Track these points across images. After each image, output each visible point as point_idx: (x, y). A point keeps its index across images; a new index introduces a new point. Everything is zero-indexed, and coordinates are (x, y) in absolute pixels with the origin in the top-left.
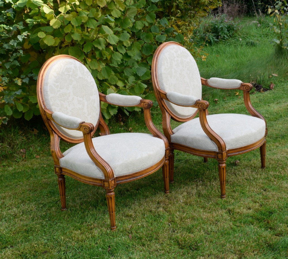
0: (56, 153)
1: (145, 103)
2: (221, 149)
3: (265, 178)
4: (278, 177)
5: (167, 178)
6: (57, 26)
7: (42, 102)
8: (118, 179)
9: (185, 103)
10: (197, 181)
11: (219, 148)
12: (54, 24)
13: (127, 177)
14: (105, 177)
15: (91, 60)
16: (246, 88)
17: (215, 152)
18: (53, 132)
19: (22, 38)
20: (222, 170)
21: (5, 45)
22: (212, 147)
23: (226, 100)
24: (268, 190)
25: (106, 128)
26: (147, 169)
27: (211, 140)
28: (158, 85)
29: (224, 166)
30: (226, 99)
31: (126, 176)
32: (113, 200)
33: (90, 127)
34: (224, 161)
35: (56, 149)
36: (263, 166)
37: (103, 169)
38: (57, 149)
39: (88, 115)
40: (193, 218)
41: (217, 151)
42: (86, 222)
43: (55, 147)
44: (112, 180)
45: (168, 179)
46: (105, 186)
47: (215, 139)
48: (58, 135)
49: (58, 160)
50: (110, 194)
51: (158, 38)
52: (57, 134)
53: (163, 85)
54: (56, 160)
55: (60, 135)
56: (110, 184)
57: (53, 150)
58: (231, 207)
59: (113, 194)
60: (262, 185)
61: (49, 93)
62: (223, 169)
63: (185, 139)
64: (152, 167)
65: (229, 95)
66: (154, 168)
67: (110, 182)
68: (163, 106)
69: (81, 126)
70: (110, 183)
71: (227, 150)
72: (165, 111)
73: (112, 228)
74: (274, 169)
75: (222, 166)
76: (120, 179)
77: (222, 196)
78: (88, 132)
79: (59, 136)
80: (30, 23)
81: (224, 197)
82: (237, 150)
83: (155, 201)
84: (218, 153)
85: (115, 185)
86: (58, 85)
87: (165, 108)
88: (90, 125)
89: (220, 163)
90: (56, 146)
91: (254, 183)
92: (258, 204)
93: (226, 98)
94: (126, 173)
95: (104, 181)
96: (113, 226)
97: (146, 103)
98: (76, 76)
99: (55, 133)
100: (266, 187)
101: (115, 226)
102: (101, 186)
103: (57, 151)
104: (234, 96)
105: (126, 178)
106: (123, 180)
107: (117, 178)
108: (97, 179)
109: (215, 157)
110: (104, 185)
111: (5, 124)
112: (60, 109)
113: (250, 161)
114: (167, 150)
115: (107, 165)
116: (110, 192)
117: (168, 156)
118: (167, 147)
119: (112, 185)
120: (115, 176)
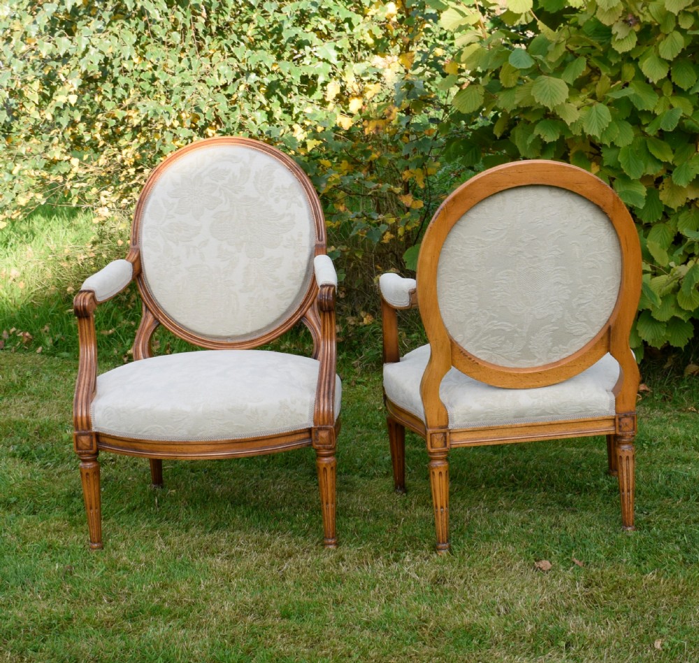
8: (103, 439)
18: (143, 305)
44: (82, 434)
48: (153, 314)
55: (159, 317)
76: (107, 440)
79: (156, 319)
85: (91, 447)
86: (173, 204)
90: (140, 337)
98: (236, 193)
105: (119, 442)
106: (112, 445)
107: (98, 434)
114: (320, 429)
115: (84, 397)
116: (85, 461)
117: (324, 448)
118: (321, 423)
119: (80, 445)
120: (93, 428)
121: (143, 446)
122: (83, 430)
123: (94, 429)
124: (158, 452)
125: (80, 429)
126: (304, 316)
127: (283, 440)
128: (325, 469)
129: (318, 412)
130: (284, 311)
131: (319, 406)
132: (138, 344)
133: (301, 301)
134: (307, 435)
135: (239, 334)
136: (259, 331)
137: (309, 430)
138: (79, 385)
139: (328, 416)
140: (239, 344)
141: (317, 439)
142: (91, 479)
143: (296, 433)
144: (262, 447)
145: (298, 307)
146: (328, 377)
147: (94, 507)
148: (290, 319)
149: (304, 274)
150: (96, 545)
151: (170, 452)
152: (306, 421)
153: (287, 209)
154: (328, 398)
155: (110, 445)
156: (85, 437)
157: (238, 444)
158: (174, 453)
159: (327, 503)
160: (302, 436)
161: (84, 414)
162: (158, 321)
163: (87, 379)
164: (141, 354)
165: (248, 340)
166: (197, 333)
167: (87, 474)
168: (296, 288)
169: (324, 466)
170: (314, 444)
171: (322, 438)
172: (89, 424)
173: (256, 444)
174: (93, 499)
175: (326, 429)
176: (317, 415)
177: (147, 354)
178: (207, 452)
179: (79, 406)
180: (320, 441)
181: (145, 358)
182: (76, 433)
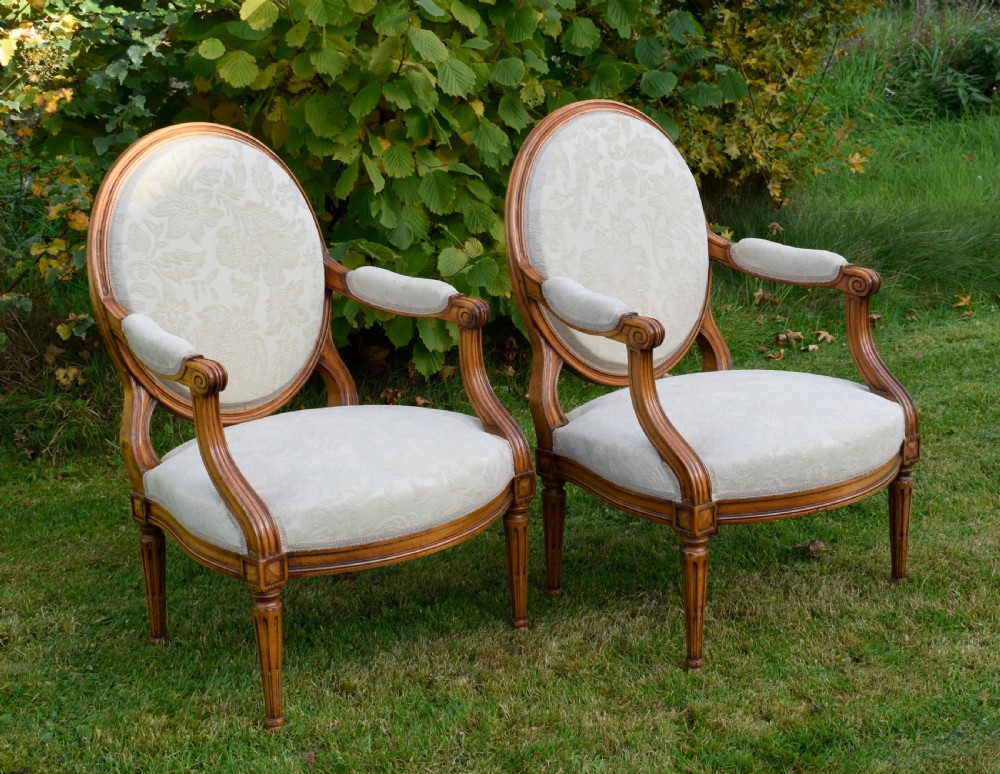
0: (132, 451)
1: (462, 310)
2: (689, 494)
3: (881, 618)
4: (929, 620)
5: (518, 574)
6: (263, 20)
7: (98, 277)
8: (297, 561)
9: (589, 322)
10: (642, 597)
11: (683, 489)
12: (254, 13)
13: (330, 558)
14: (249, 547)
15: (389, 145)
16: (857, 285)
17: (669, 503)
18: (132, 380)
19: (140, 57)
20: (691, 568)
21: (95, 76)
22: (662, 483)
23: (912, 321)
24: (867, 659)
25: (343, 384)
26: (412, 537)
27: (663, 459)
28: (522, 251)
29: (699, 558)
30: (914, 317)
31: (325, 553)
32: (272, 630)
33: (211, 376)
34: (696, 538)
35: (133, 438)
36: (897, 574)
37: (244, 520)
38: (137, 438)
39: (267, 334)
40: (552, 725)
41: (678, 500)
42: (203, 690)
43: (133, 431)
44: (270, 562)
45: (521, 578)
46: (249, 578)
47: (673, 458)
48: (147, 391)
49: (141, 476)
50: (261, 606)
51: (648, 82)
52: (144, 388)
53: (540, 251)
54: (135, 474)
55: (156, 393)
56: (262, 575)
57: (126, 440)
58: (699, 705)
59: (274, 610)
60: (855, 640)
61: (125, 248)
62: (695, 565)
63: (588, 445)
64: (429, 532)
65: (930, 305)
66: (441, 536)
67: (261, 567)
68: (536, 325)
69: (186, 368)
70: (261, 571)
71: (715, 498)
72: (542, 341)
73: (269, 722)
74: (935, 587)
75: (691, 555)
76: (304, 560)
77: (689, 662)
78: (204, 391)
79: (151, 396)
80: (184, 6)
81: (697, 667)
82: (757, 505)
83: (462, 650)
84: (679, 508)
85: (282, 577)
86: (162, 225)
87: (541, 332)
88: (211, 369)
89: (685, 546)
90: (137, 428)
91: (832, 630)
92: (803, 707)
93: (914, 314)
94: (323, 541)
95: (244, 562)
96: (273, 717)
97: (466, 310)
98: (236, 199)
99: (138, 383)
100: (867, 648)
101: (279, 716)
102: (237, 576)
103: (138, 444)
104: (950, 308)
105: (326, 558)
106: (315, 565)
107: (290, 555)
108: (225, 553)
109: (670, 522)
110: (245, 573)
111: (80, 338)
112: (158, 305)
113: (868, 548)
114: (522, 477)
117: (521, 503)
118: (522, 470)
119: (268, 579)
120: (283, 549)
122: (270, 554)
123: (285, 550)
124: (391, 554)
125: (267, 554)
126: (322, 358)
129: (518, 456)
134: (509, 489)
137: (512, 484)
148: (309, 364)
151: (406, 550)
153: (295, 213)
156: (274, 564)
161: (270, 531)
162: (155, 398)
163: (240, 483)
167: (276, 618)
170: (516, 500)
171: (523, 488)
172: (277, 544)
175: (527, 476)
176: (516, 459)
180: (521, 493)
182: (264, 561)
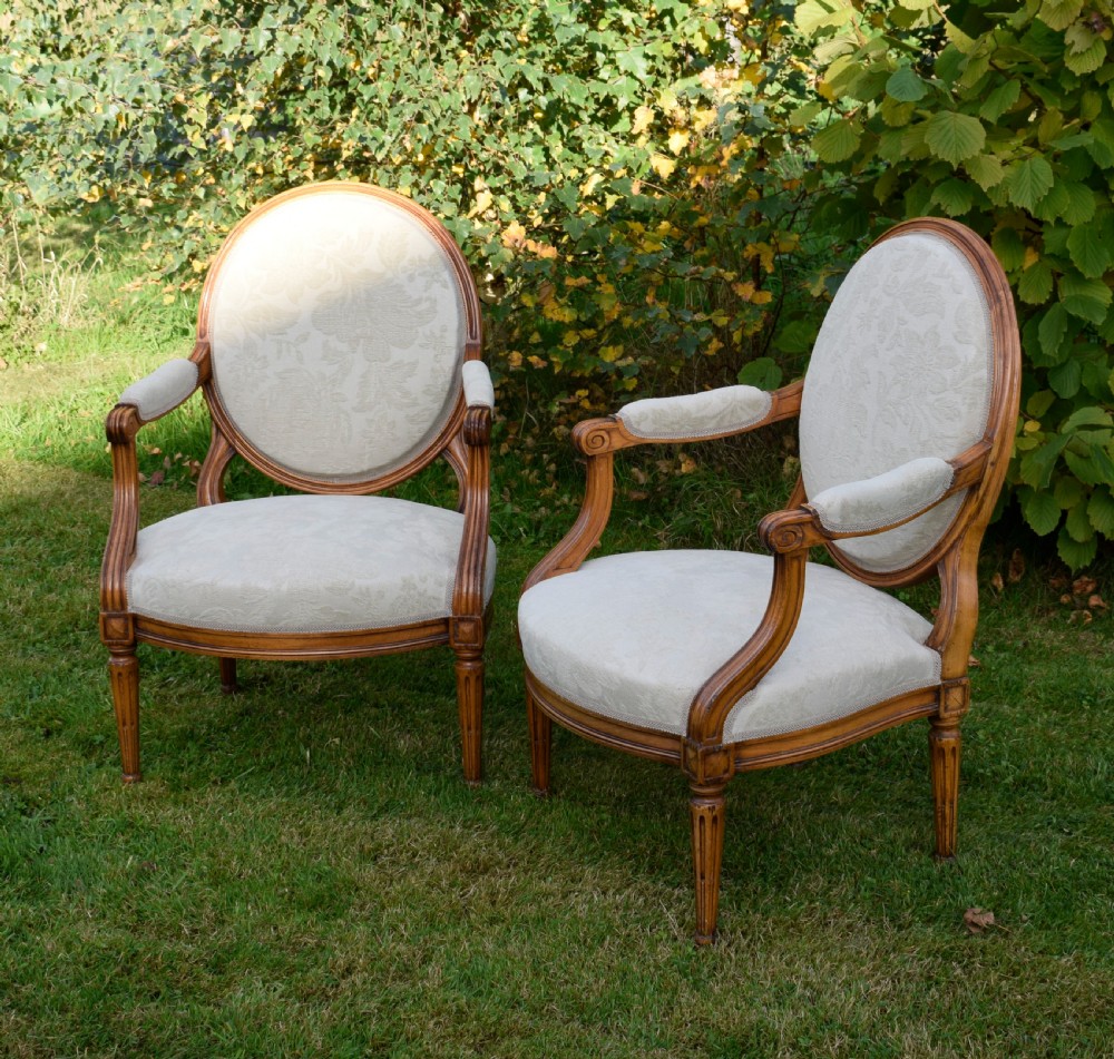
8: (141, 624)
13: (167, 631)
26: (244, 635)
31: (163, 624)
44: (112, 616)
48: (227, 440)
55: (235, 443)
64: (265, 636)
70: (101, 623)
76: (148, 626)
79: (230, 445)
94: (158, 611)
105: (164, 630)
107: (136, 617)
114: (462, 620)
115: (117, 562)
116: (116, 655)
117: (467, 648)
118: (464, 612)
119: (110, 631)
120: (129, 608)
121: (201, 638)
122: (114, 609)
123: (130, 610)
124: (222, 647)
125: (110, 608)
126: (446, 449)
127: (406, 635)
128: (467, 678)
129: (460, 594)
130: (416, 440)
131: (461, 586)
132: (204, 483)
133: (442, 427)
134: (442, 628)
135: (351, 472)
136: (380, 468)
137: (446, 621)
138: (111, 543)
139: (473, 602)
140: (351, 486)
141: (455, 635)
142: (126, 682)
143: (425, 625)
144: (375, 645)
145: (437, 435)
146: (475, 544)
147: (128, 722)
148: (427, 452)
149: (447, 387)
150: (131, 778)
151: (240, 648)
152: (442, 608)
153: (425, 291)
154: (475, 575)
155: (153, 634)
156: (117, 620)
157: (339, 640)
158: (246, 649)
159: (469, 728)
160: (435, 630)
161: (117, 586)
162: (234, 449)
163: (123, 534)
164: (208, 496)
165: (365, 480)
166: (291, 469)
167: (120, 674)
168: (436, 407)
169: (466, 674)
170: (452, 641)
171: (464, 633)
172: (123, 603)
173: (365, 639)
174: (128, 710)
175: (470, 620)
176: (457, 600)
177: (216, 498)
178: (294, 650)
179: (109, 576)
180: (461, 637)
181: (213, 503)
182: (105, 613)
